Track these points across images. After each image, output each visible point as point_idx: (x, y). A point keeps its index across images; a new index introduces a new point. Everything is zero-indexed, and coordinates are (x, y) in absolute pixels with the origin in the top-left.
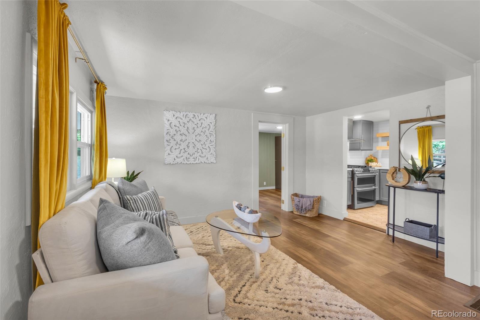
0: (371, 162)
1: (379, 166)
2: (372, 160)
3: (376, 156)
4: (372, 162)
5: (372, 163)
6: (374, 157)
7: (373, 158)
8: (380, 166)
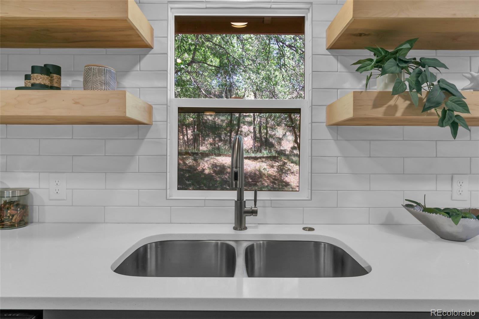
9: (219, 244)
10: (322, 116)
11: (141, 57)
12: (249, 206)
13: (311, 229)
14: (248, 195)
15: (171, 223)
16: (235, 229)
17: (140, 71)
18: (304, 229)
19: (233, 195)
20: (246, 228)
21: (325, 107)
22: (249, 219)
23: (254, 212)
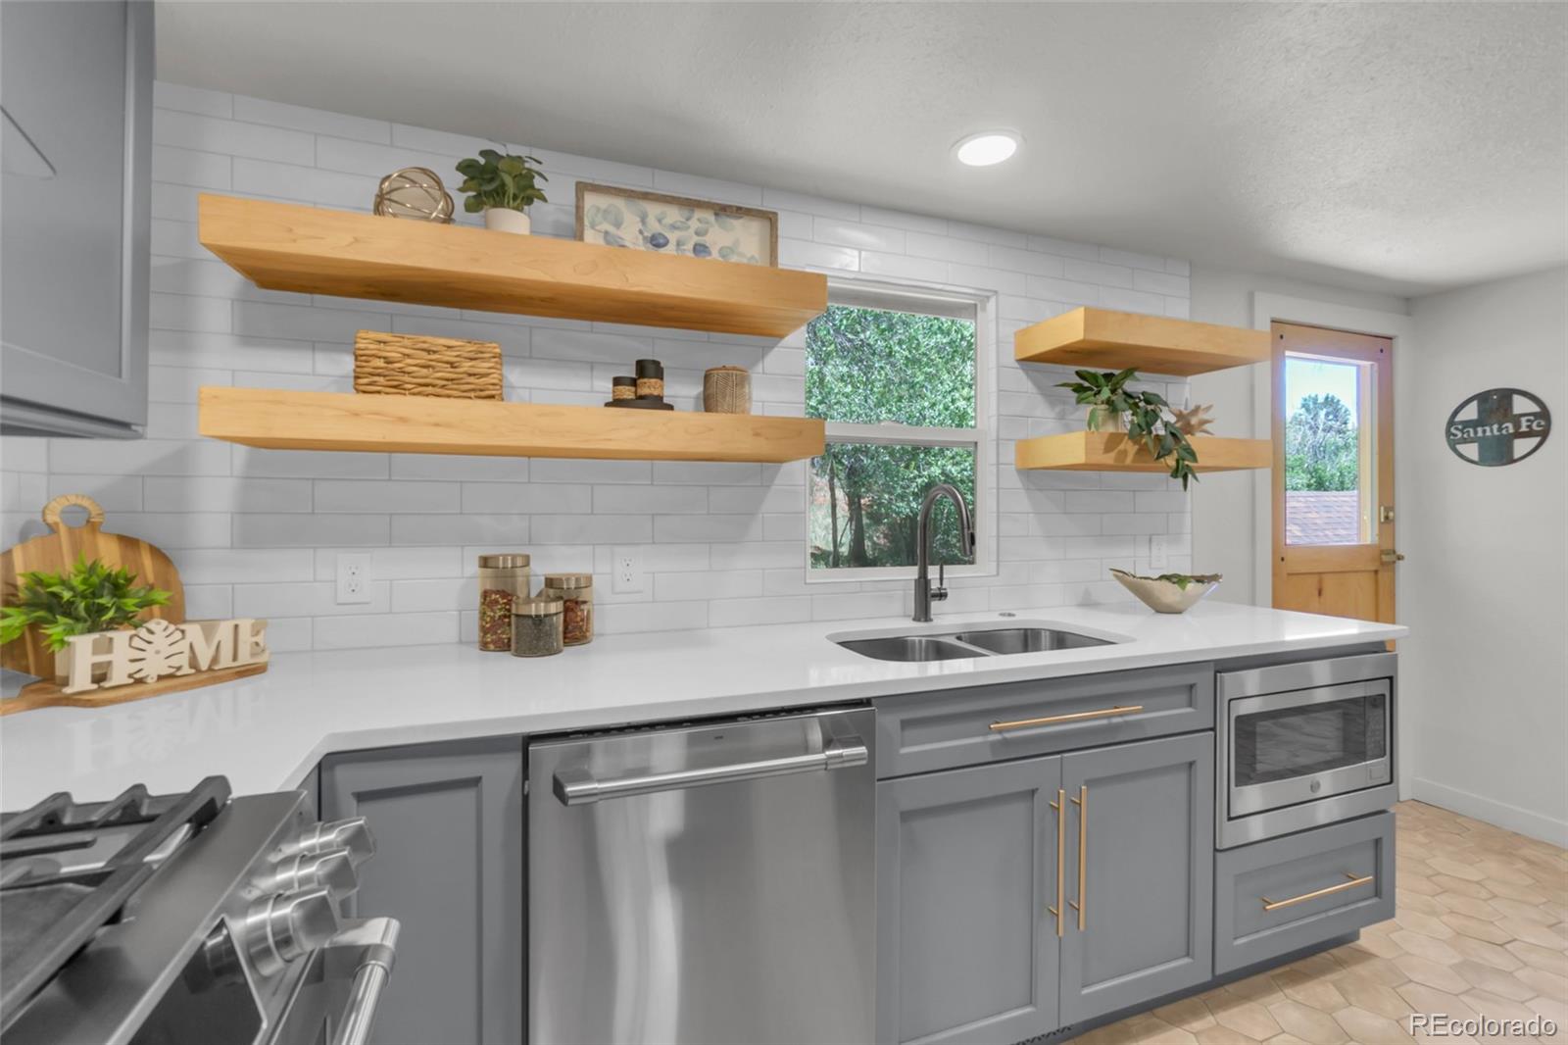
0: (95, 620)
1: (226, 661)
2: (117, 586)
3: (151, 530)
4: (124, 619)
5: (120, 637)
6: (129, 542)
7: (110, 558)
8: (245, 658)
9: (924, 642)
10: (1010, 455)
11: (765, 350)
12: (934, 585)
13: (1010, 615)
14: (933, 572)
15: (812, 621)
16: (916, 619)
17: (763, 373)
18: (1001, 615)
19: (911, 573)
20: (931, 620)
21: (1013, 443)
22: (935, 605)
23: (941, 596)
